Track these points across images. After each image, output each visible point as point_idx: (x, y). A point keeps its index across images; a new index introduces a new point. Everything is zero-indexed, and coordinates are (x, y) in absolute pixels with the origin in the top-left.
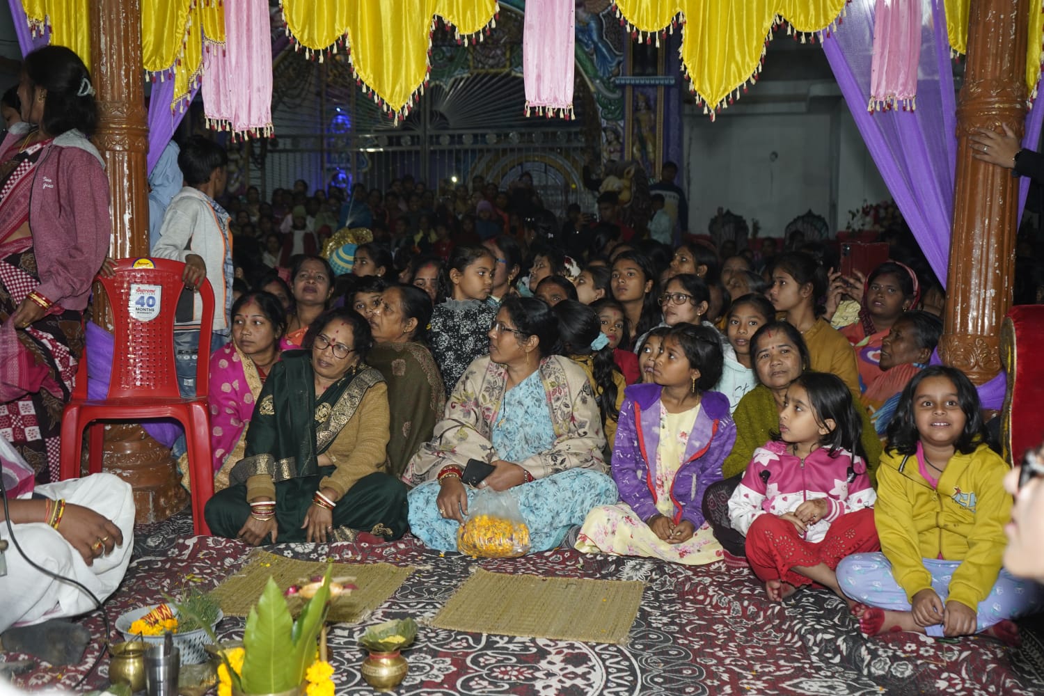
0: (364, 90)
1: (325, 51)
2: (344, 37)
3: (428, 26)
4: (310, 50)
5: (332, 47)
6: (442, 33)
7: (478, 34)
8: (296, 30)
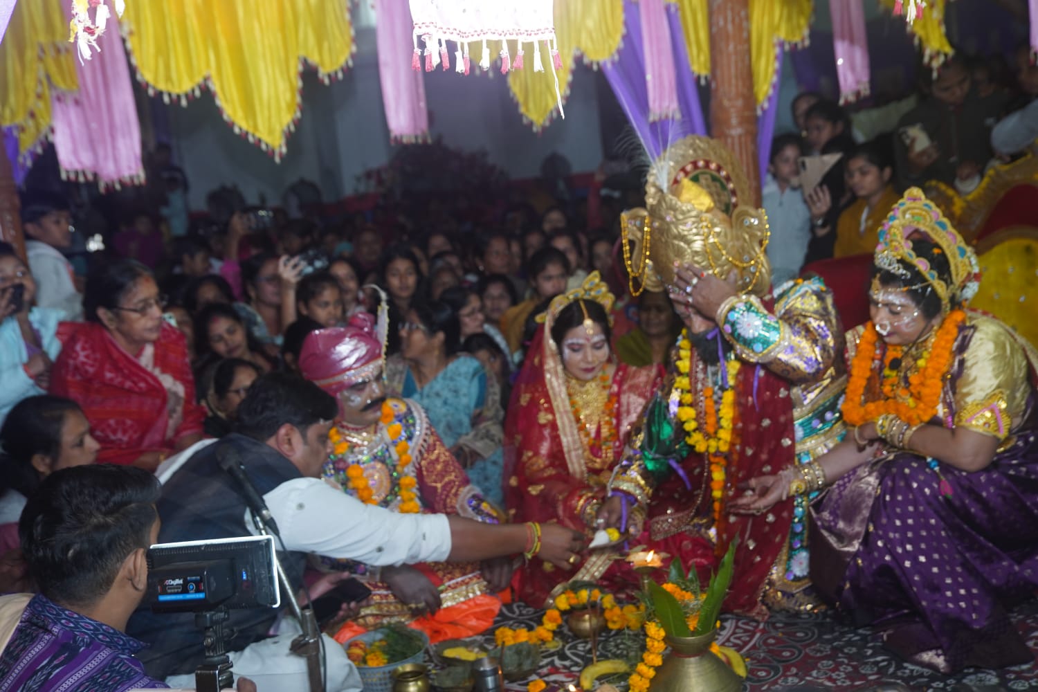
0: (237, 130)
1: (187, 95)
2: (206, 79)
3: (296, 68)
4: (170, 95)
5: (193, 91)
6: (309, 74)
7: (336, 73)
8: (147, 75)
